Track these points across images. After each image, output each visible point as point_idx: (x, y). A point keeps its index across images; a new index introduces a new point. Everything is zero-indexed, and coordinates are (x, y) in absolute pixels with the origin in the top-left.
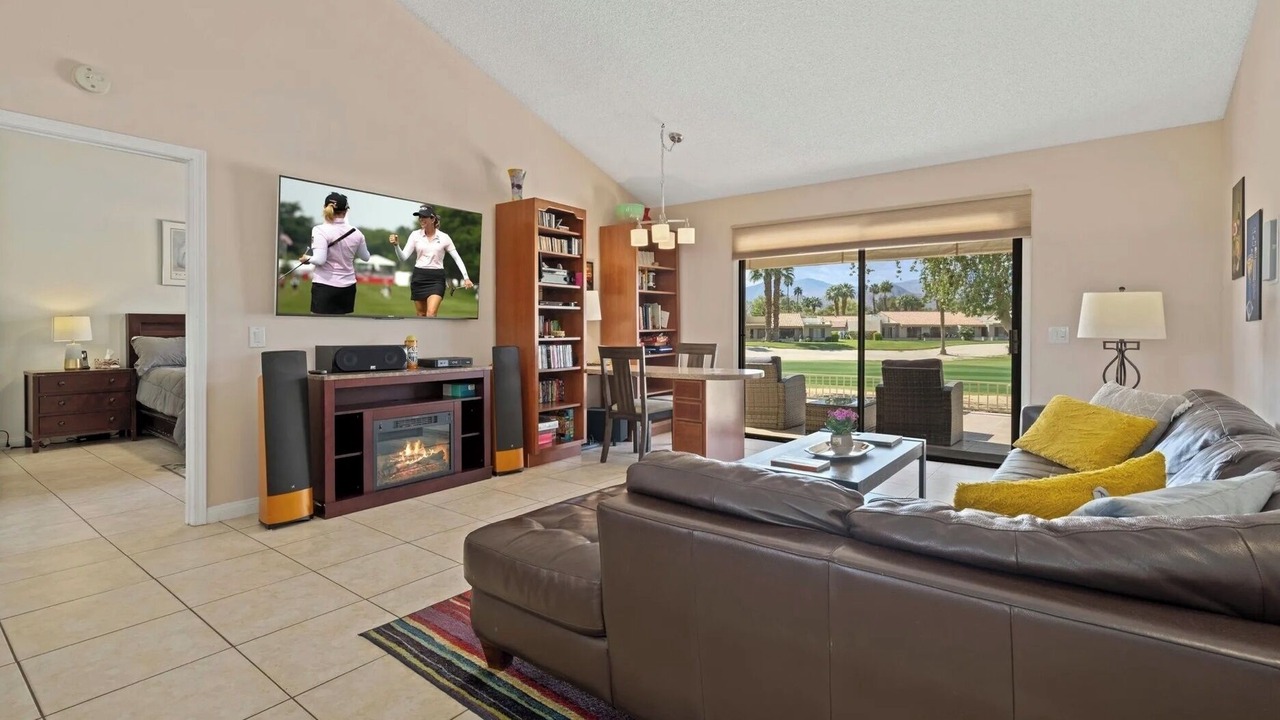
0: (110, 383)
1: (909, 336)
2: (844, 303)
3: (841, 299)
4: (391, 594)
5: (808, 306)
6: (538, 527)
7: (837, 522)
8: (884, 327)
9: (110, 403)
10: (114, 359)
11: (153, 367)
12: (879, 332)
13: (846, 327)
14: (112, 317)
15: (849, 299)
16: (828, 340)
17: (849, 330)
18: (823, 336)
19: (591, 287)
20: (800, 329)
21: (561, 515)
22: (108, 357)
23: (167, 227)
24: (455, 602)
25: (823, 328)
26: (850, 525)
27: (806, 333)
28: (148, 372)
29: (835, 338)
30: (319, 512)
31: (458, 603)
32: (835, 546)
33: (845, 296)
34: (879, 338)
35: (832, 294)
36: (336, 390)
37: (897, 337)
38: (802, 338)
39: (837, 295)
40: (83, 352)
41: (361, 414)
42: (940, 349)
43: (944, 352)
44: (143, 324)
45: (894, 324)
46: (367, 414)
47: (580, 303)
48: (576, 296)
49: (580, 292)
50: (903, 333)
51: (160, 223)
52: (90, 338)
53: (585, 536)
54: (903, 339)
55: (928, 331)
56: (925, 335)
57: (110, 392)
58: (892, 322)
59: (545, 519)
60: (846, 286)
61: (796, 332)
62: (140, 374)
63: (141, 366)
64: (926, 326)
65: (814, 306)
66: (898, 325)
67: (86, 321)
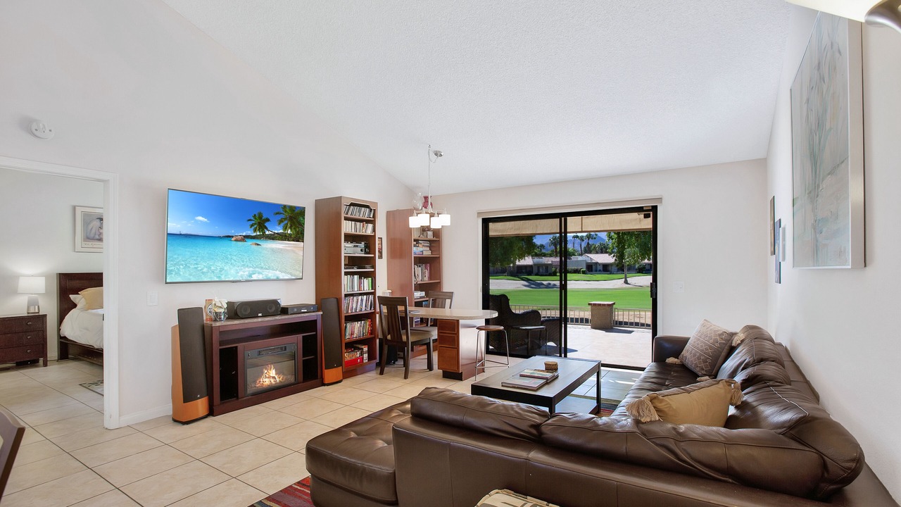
4: (251, 474)
6: (353, 435)
7: (534, 431)
19: (381, 257)
20: (531, 267)
21: (366, 426)
23: (79, 211)
24: (296, 487)
26: (541, 433)
30: (212, 412)
31: (299, 488)
32: (530, 450)
36: (220, 332)
37: (596, 272)
41: (236, 347)
42: (624, 280)
43: (626, 282)
45: (594, 263)
46: (240, 346)
47: (374, 267)
48: (371, 262)
49: (374, 258)
50: (601, 268)
51: (74, 208)
53: (383, 440)
54: (600, 273)
58: (593, 261)
59: (358, 428)
61: (527, 269)
66: (597, 263)
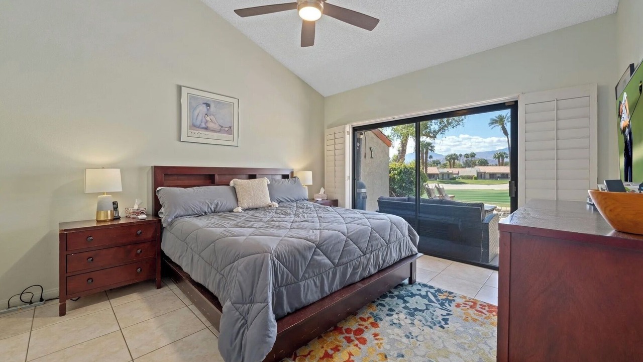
0: (137, 235)
1: (490, 178)
2: (454, 163)
3: (452, 161)
5: (434, 164)
8: (478, 173)
9: (137, 255)
10: (142, 209)
11: (176, 217)
12: (476, 176)
13: (458, 174)
14: (141, 169)
15: (456, 161)
16: (451, 179)
17: (460, 175)
18: (449, 178)
20: (438, 174)
22: (136, 207)
23: (184, 92)
25: (448, 174)
27: (440, 176)
28: (171, 224)
29: (454, 179)
33: (454, 159)
34: (476, 179)
35: (448, 158)
37: (484, 178)
38: (439, 178)
39: (450, 159)
40: (114, 203)
44: (166, 175)
45: (483, 172)
50: (488, 176)
51: (179, 88)
52: (120, 190)
54: (487, 179)
55: (500, 175)
56: (498, 177)
57: (136, 243)
58: (481, 171)
60: (455, 154)
61: (435, 176)
62: (164, 225)
63: (165, 215)
64: (498, 173)
65: (437, 164)
66: (485, 173)
67: (117, 173)
